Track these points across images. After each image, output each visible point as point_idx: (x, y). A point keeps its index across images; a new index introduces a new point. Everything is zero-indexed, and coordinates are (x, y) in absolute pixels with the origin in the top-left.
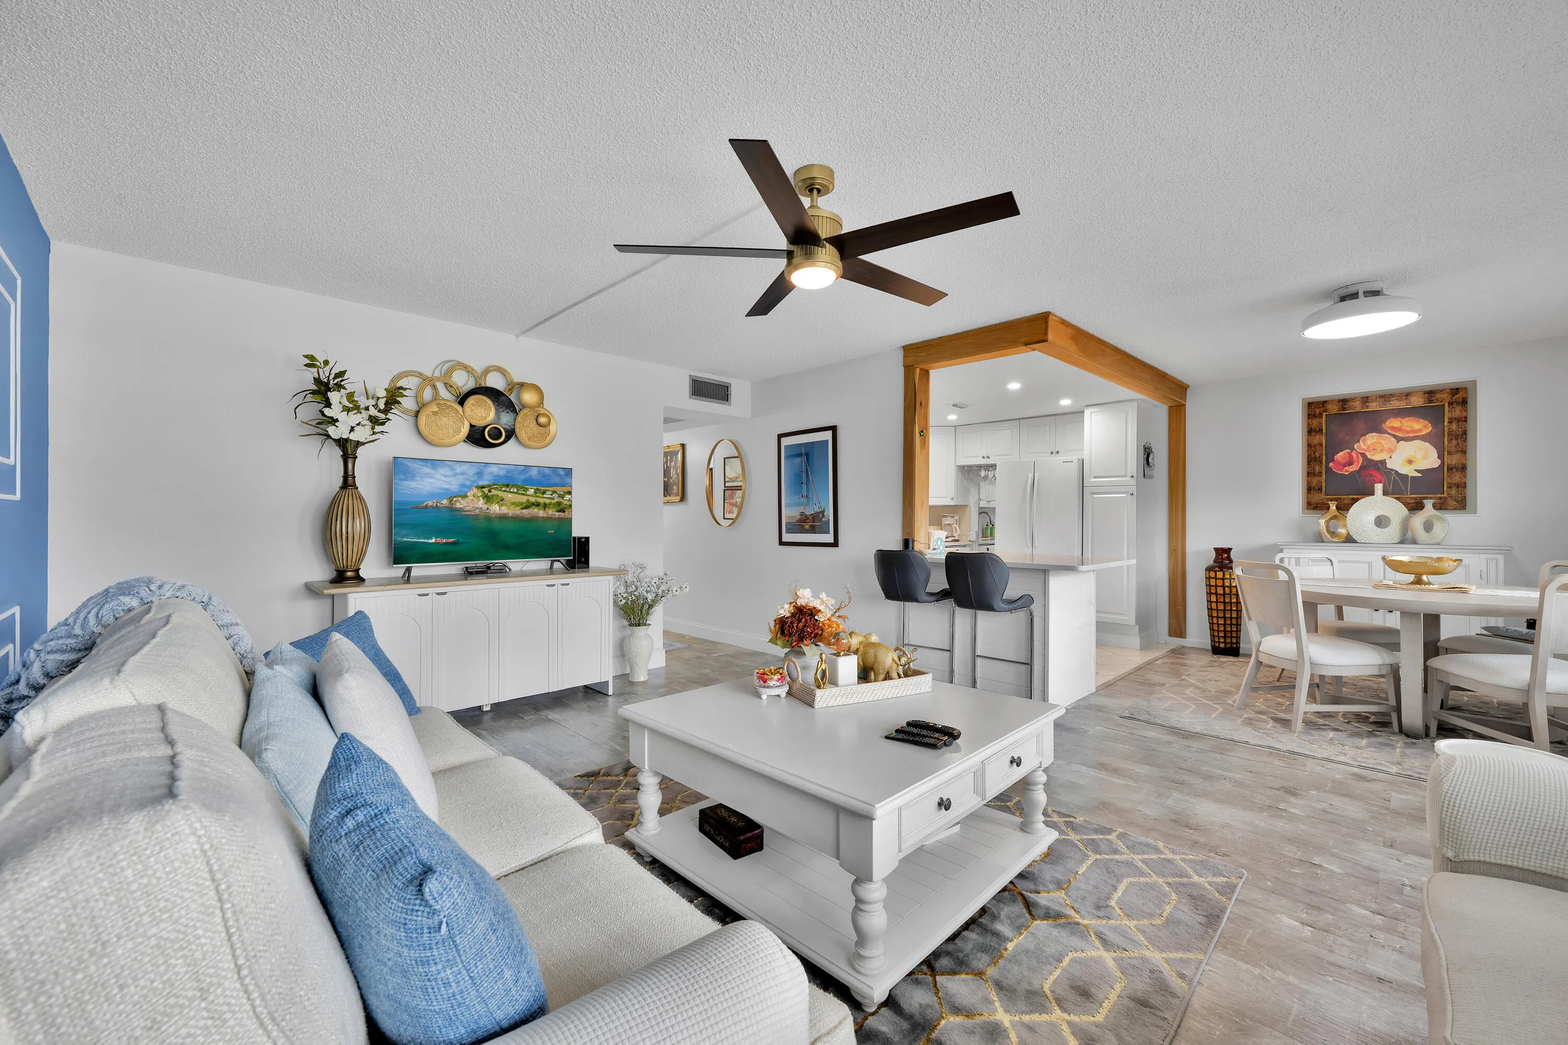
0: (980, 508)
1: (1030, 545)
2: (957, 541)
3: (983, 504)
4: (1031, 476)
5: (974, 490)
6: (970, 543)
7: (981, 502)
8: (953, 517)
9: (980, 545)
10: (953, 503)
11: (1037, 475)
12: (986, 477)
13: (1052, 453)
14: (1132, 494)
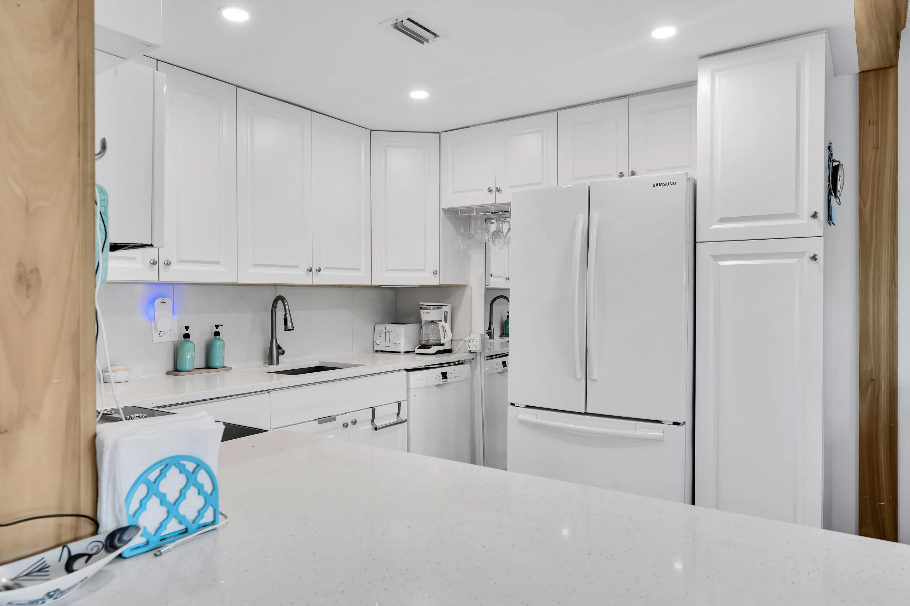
0: (488, 290)
1: (580, 374)
2: (449, 351)
3: (496, 283)
4: (582, 218)
5: (477, 256)
6: (471, 356)
7: (492, 279)
8: (439, 307)
9: (489, 358)
10: (435, 281)
11: (595, 215)
12: (498, 233)
13: (621, 175)
14: (814, 258)
